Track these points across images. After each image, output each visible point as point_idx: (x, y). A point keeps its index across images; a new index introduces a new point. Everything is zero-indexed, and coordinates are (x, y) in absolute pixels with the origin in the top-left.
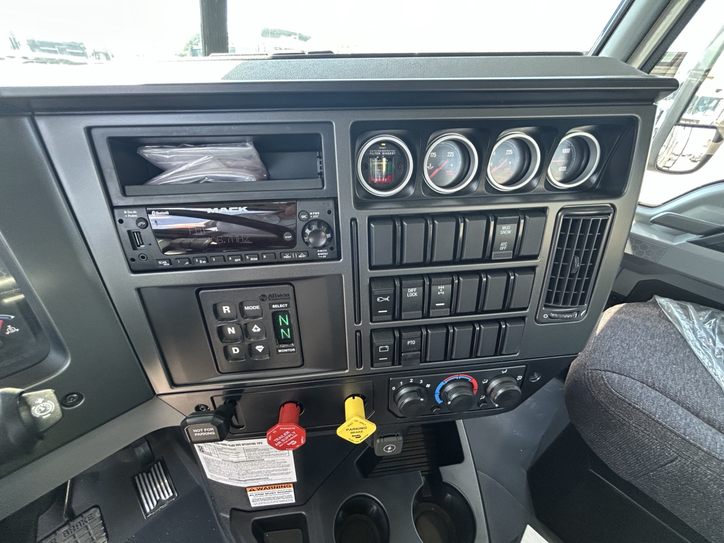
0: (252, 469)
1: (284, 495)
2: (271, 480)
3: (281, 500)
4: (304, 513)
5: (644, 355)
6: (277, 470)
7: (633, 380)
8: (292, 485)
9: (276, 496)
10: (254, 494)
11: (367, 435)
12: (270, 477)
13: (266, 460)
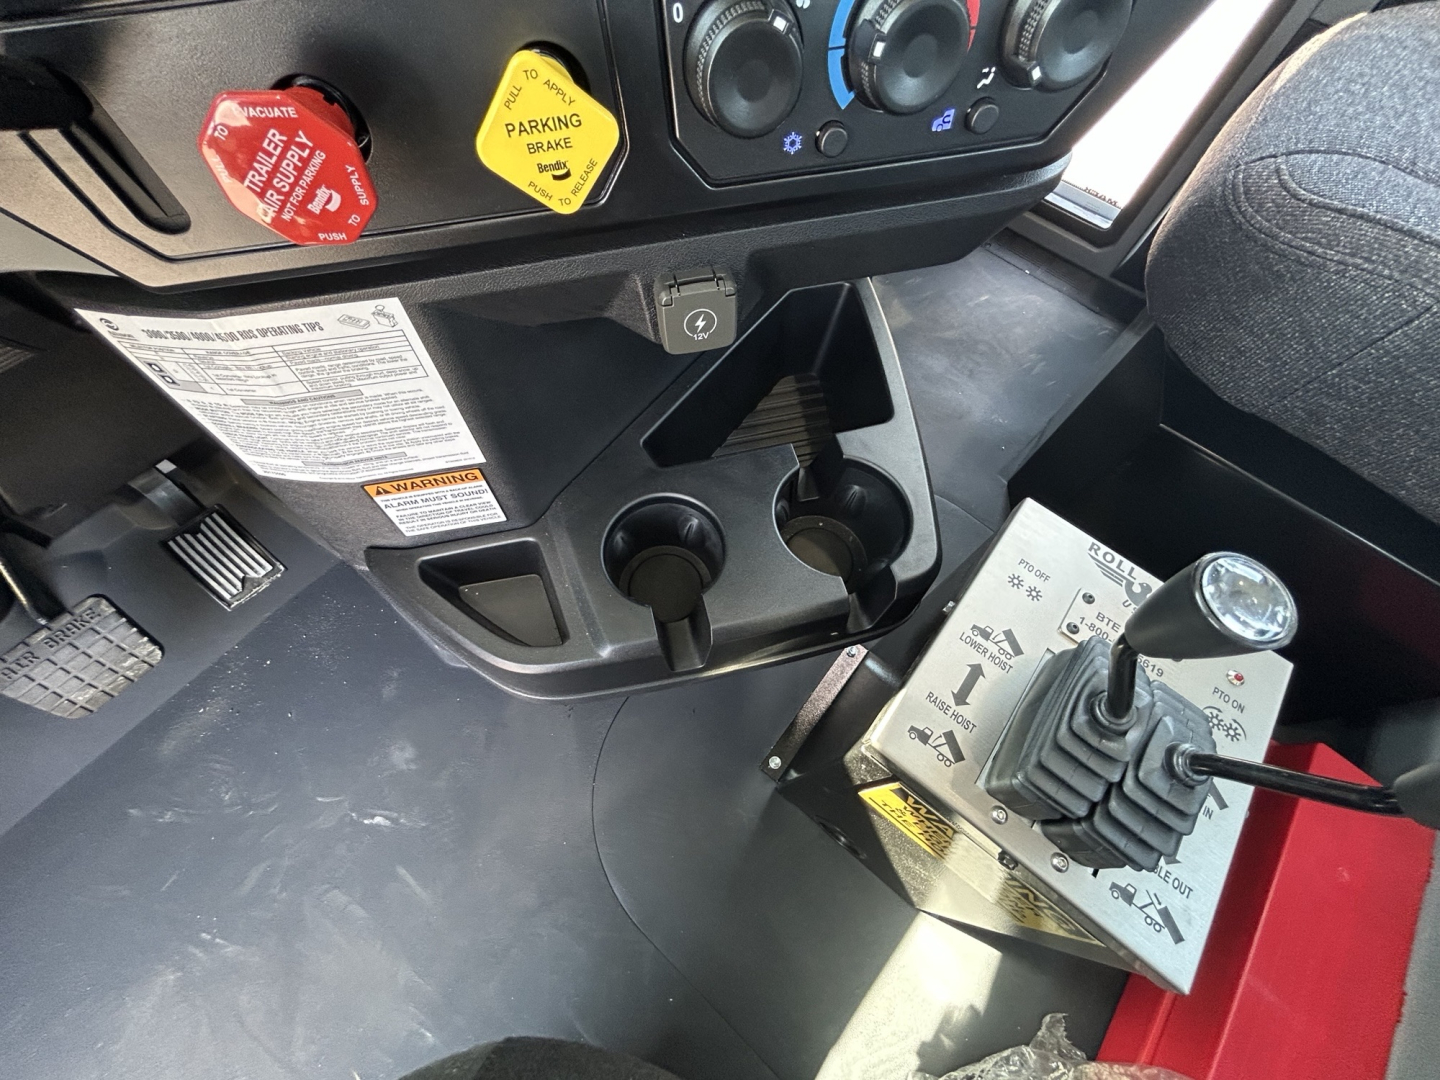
0: (347, 427)
1: (472, 502)
2: (416, 459)
3: (470, 515)
4: (531, 539)
5: (1405, 99)
6: (419, 428)
7: (1361, 160)
8: (477, 473)
9: (453, 505)
10: (395, 503)
11: (592, 164)
12: (410, 451)
13: (368, 392)
